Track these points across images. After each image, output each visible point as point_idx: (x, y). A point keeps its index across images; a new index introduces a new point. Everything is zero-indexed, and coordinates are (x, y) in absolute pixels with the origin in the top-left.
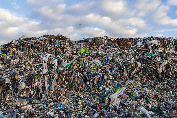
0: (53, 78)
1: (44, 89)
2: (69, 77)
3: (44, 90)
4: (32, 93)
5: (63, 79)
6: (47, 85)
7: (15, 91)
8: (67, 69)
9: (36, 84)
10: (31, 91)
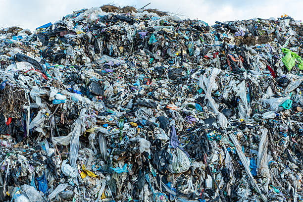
0: (256, 141)
1: (239, 171)
2: (299, 140)
3: (241, 176)
4: (209, 183)
5: (285, 146)
6: (246, 162)
7: (161, 176)
8: (286, 116)
9: (215, 157)
10: (206, 177)
